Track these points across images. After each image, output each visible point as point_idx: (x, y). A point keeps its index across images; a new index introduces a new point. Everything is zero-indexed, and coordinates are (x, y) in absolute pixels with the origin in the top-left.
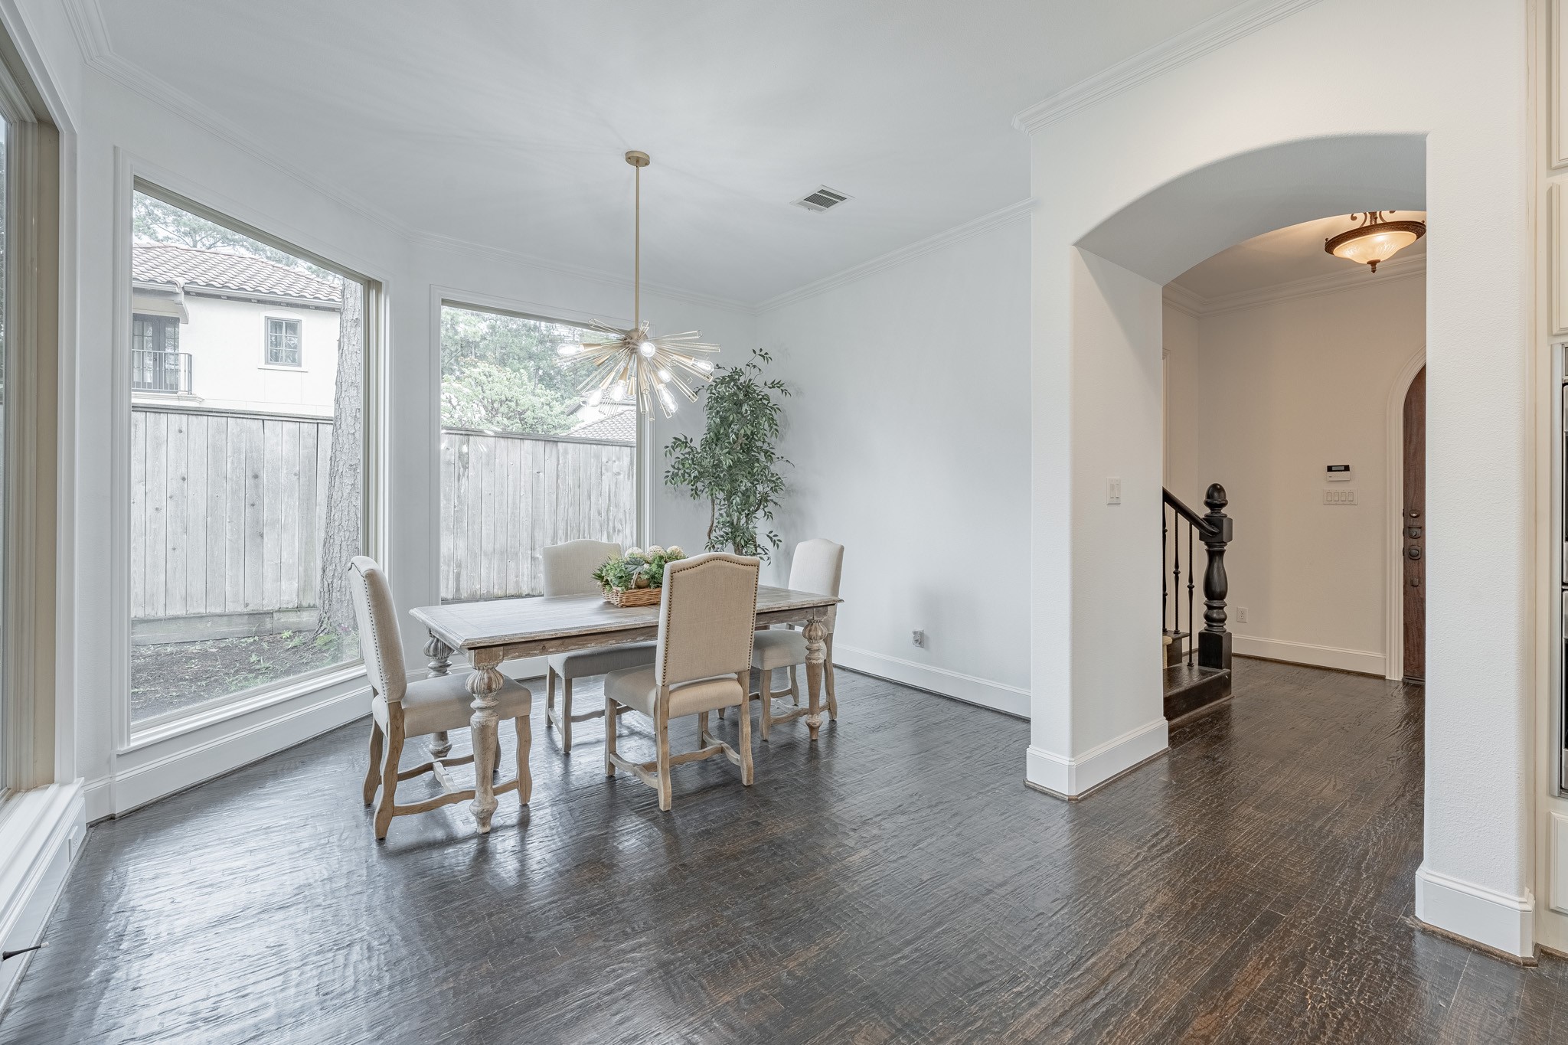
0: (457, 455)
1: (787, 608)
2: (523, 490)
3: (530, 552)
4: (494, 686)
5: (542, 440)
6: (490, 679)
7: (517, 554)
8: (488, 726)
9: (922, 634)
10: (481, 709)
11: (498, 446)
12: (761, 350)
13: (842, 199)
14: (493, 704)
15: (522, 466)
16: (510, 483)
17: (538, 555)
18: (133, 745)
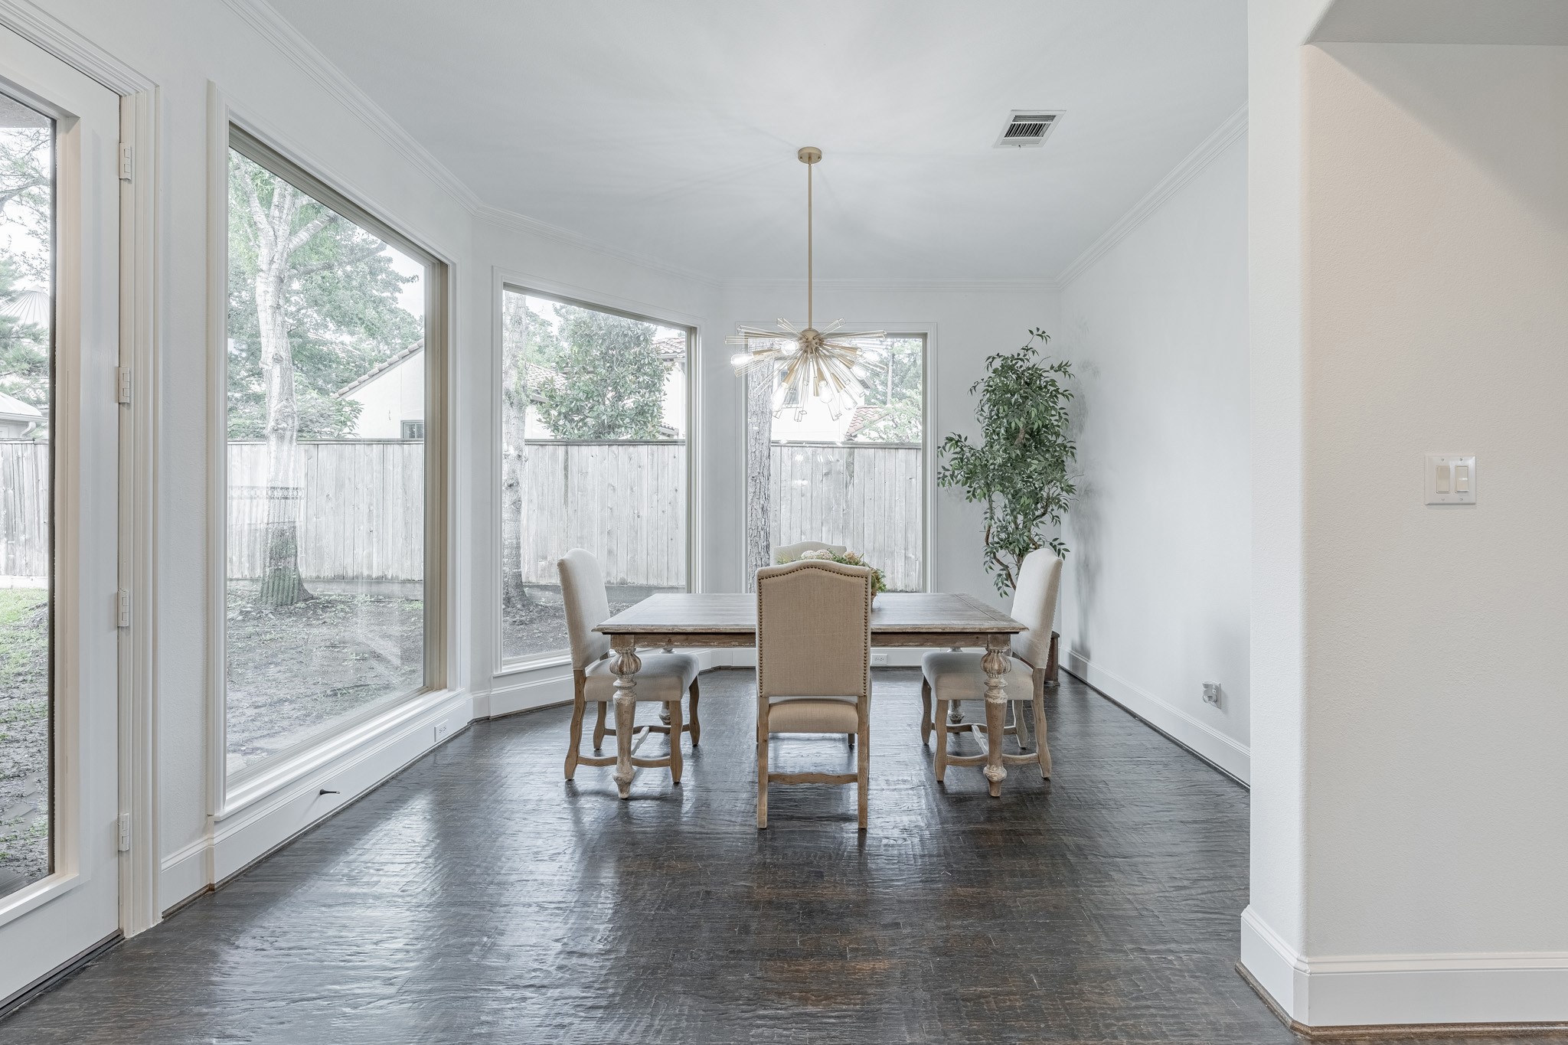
0: (845, 466)
1: (940, 631)
2: (897, 495)
3: (903, 552)
4: (625, 669)
5: (914, 449)
6: (622, 662)
7: (892, 553)
8: (622, 704)
9: (1218, 689)
10: (620, 688)
11: (877, 456)
12: (1038, 329)
13: (1052, 118)
14: (627, 685)
15: (897, 472)
16: (887, 489)
17: (911, 555)
18: (503, 671)
